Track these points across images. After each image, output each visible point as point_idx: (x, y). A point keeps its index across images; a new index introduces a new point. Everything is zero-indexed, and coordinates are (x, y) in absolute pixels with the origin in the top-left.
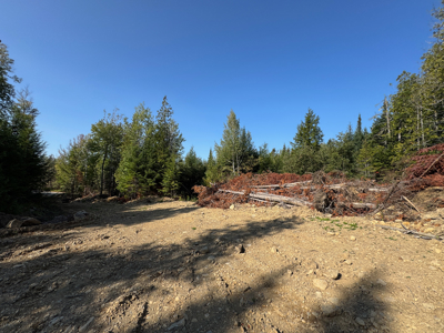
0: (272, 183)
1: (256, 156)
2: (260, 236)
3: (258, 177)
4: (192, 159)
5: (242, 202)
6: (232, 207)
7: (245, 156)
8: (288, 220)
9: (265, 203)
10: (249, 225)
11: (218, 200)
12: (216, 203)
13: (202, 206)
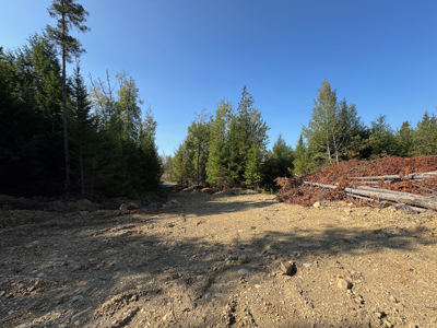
0: (388, 172)
1: (365, 135)
2: (335, 253)
3: (364, 164)
4: (280, 148)
5: (333, 199)
6: (316, 205)
7: (347, 138)
8: (406, 232)
9: (371, 203)
10: (327, 232)
11: (301, 194)
12: (298, 199)
13: (281, 201)
